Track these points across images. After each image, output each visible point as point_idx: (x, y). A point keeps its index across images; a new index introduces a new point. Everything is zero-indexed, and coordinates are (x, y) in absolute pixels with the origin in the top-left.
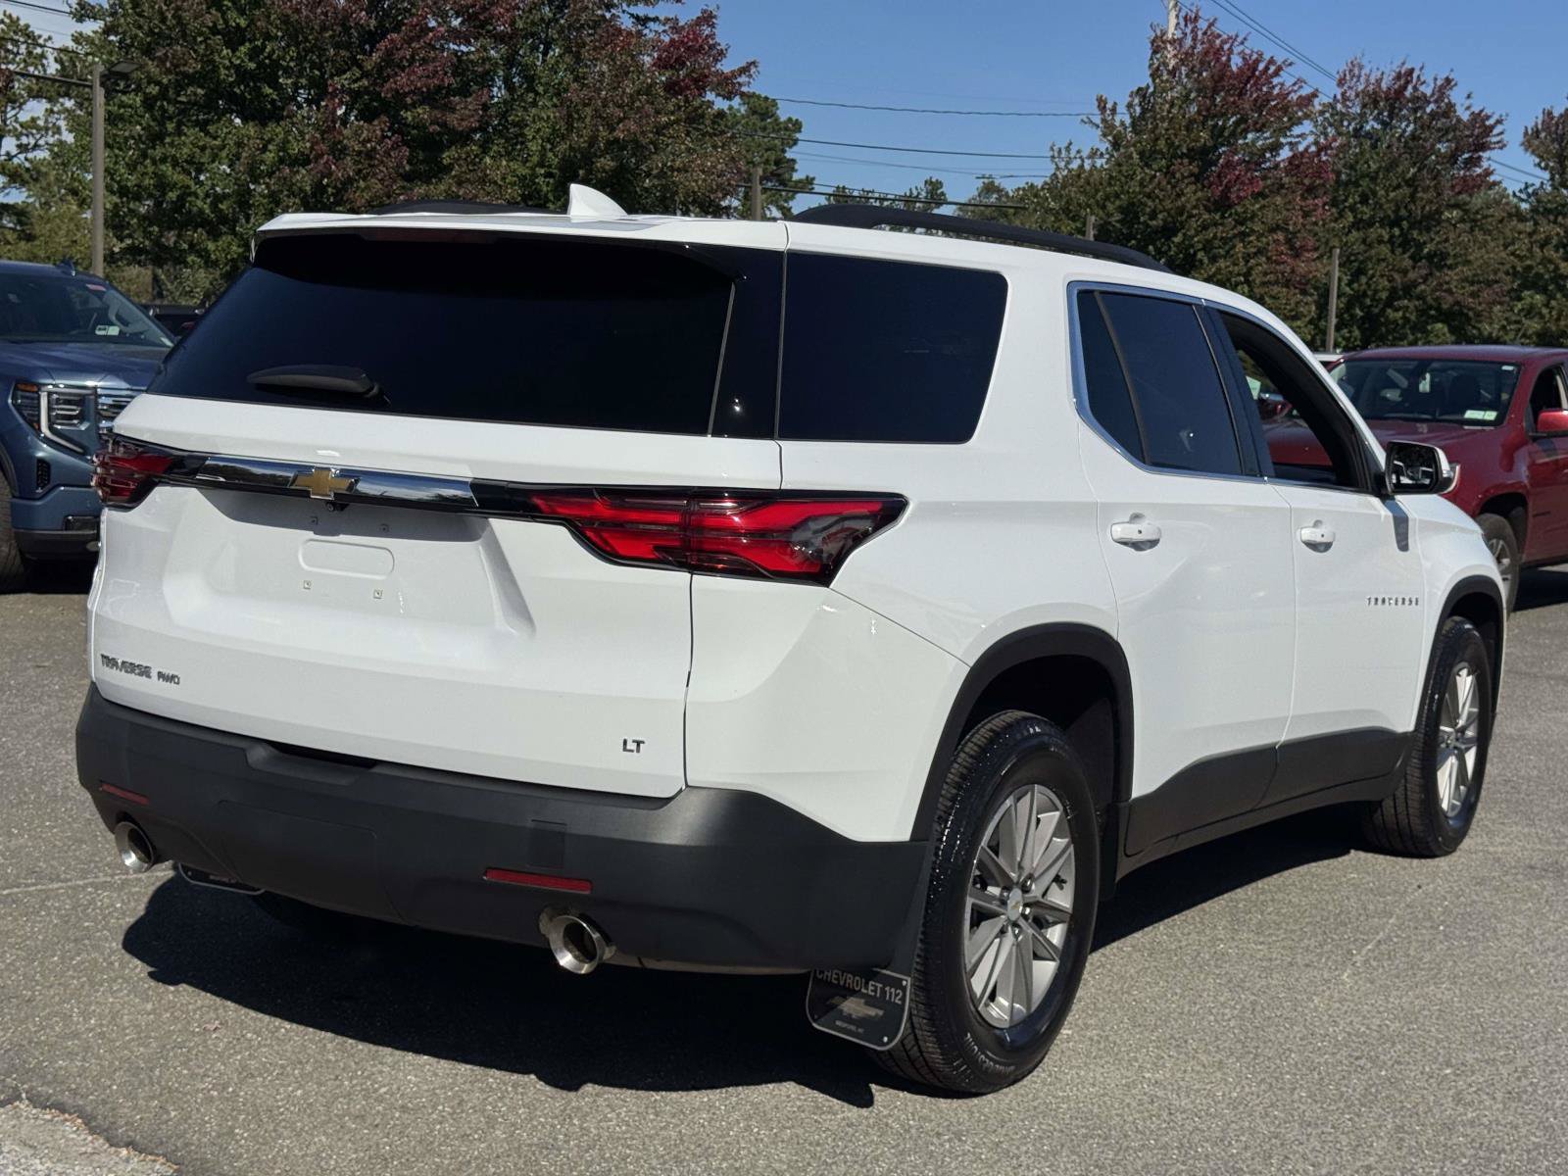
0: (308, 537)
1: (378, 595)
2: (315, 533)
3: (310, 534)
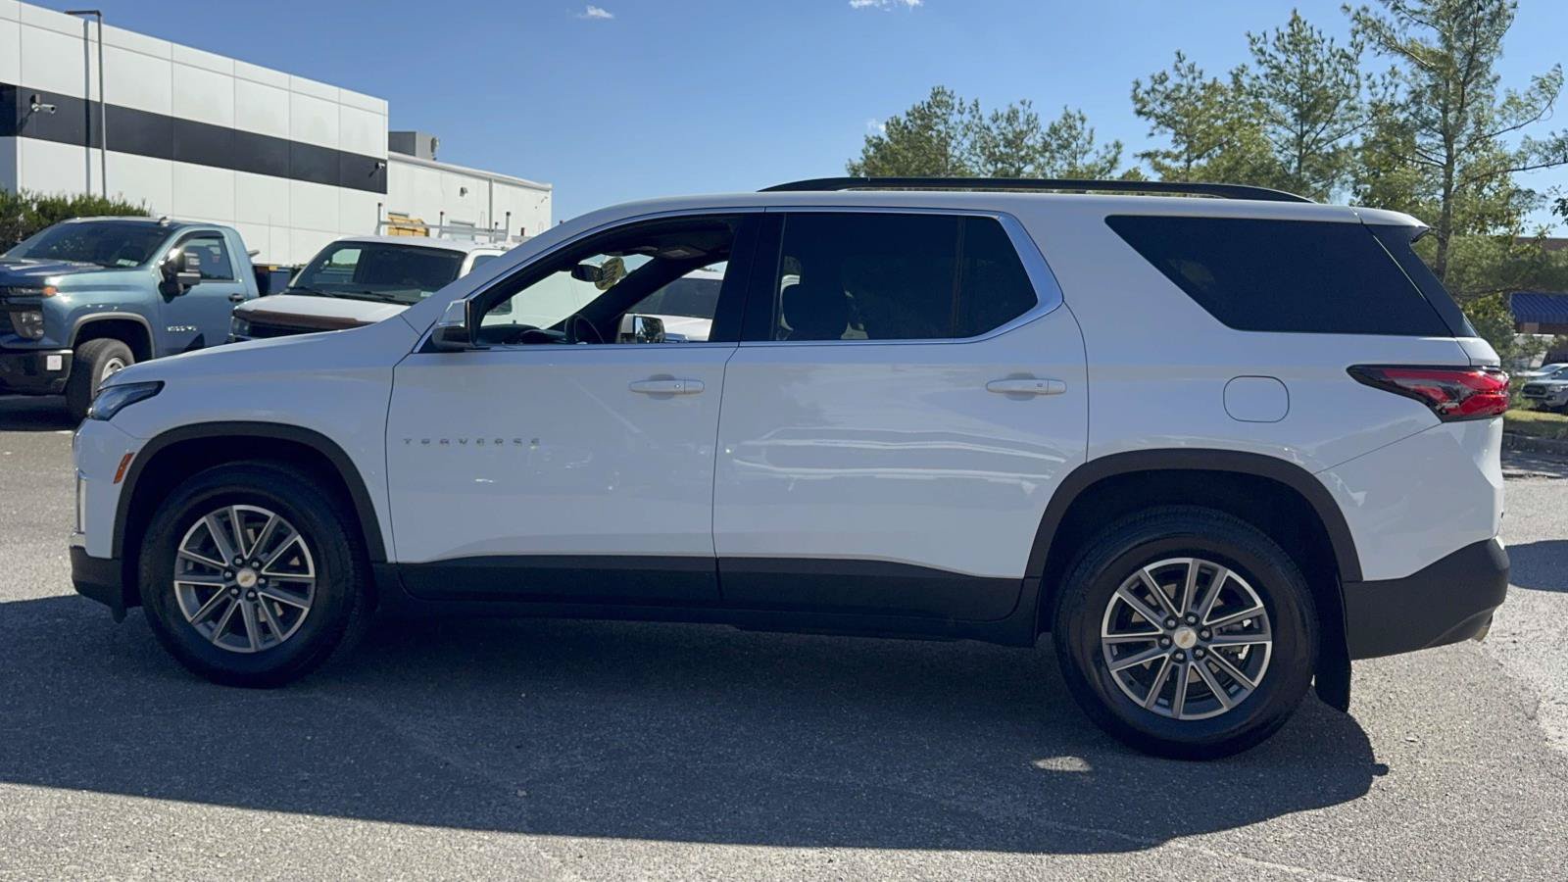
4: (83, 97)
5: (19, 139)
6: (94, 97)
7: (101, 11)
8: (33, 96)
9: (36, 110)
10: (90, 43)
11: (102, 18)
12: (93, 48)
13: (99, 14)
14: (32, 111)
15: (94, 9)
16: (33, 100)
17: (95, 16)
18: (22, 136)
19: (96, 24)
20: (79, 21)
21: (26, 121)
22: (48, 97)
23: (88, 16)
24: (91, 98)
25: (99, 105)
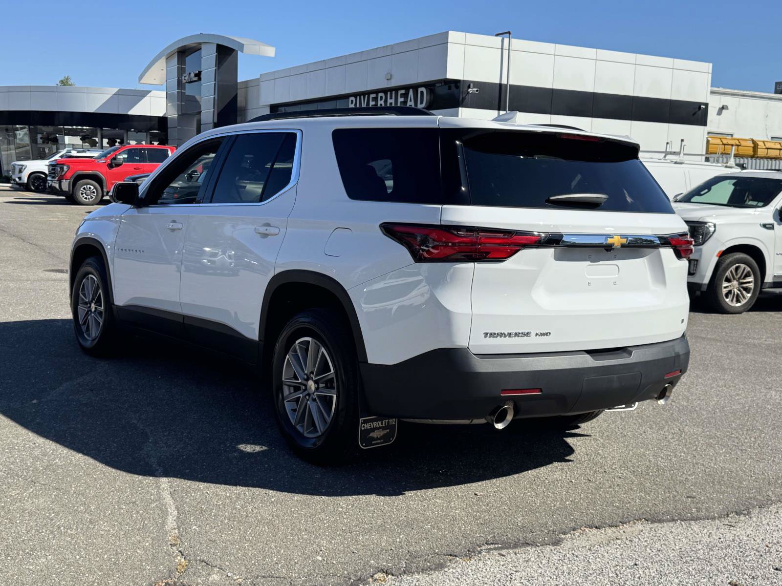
0: (588, 264)
1: (615, 283)
2: (591, 262)
3: (589, 263)
4: (498, 82)
5: (460, 109)
6: (504, 82)
7: (511, 32)
8: (468, 84)
9: (471, 92)
10: (504, 50)
11: (511, 35)
12: (506, 53)
13: (509, 33)
14: (468, 93)
15: (507, 31)
16: (469, 87)
17: (508, 35)
18: (462, 107)
19: (508, 39)
20: (499, 38)
21: (465, 98)
22: (478, 84)
23: (503, 35)
24: (502, 83)
25: (506, 85)
